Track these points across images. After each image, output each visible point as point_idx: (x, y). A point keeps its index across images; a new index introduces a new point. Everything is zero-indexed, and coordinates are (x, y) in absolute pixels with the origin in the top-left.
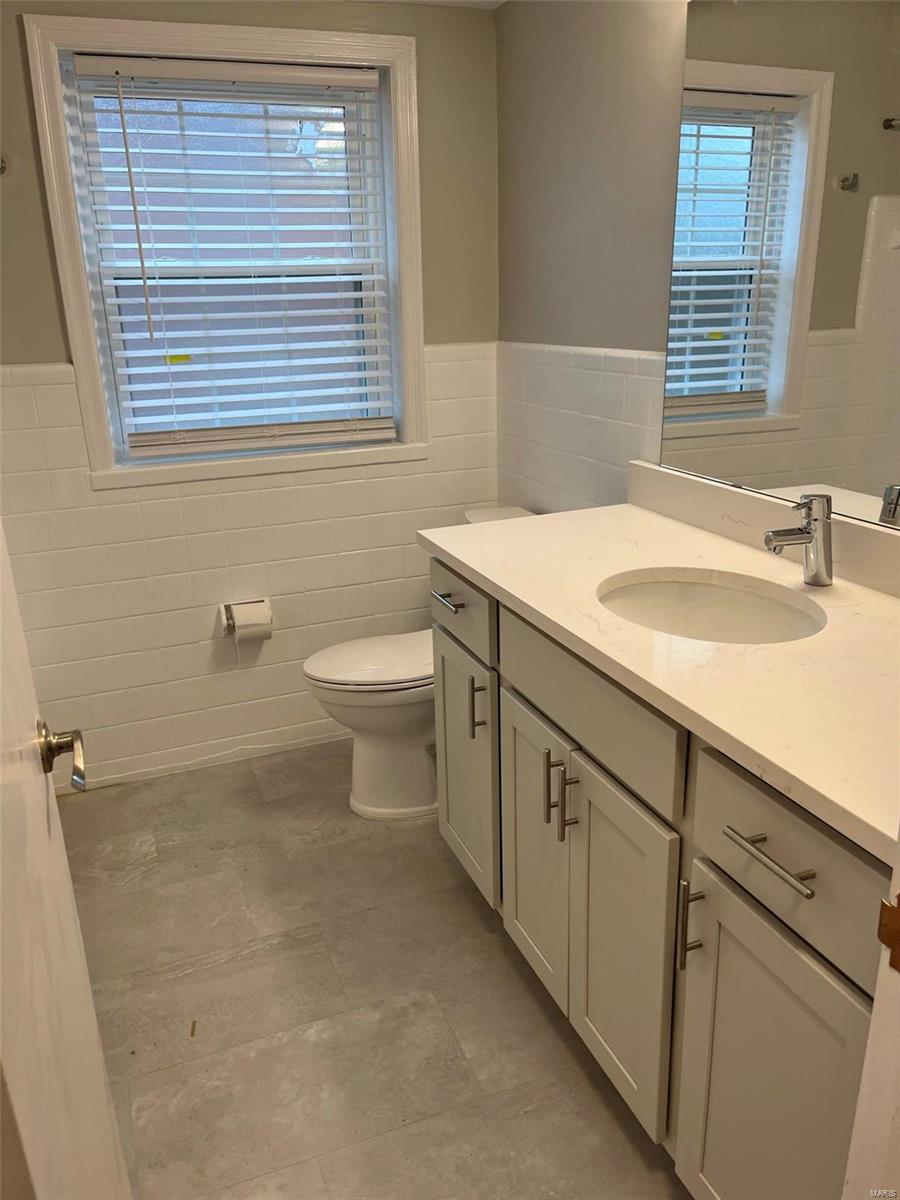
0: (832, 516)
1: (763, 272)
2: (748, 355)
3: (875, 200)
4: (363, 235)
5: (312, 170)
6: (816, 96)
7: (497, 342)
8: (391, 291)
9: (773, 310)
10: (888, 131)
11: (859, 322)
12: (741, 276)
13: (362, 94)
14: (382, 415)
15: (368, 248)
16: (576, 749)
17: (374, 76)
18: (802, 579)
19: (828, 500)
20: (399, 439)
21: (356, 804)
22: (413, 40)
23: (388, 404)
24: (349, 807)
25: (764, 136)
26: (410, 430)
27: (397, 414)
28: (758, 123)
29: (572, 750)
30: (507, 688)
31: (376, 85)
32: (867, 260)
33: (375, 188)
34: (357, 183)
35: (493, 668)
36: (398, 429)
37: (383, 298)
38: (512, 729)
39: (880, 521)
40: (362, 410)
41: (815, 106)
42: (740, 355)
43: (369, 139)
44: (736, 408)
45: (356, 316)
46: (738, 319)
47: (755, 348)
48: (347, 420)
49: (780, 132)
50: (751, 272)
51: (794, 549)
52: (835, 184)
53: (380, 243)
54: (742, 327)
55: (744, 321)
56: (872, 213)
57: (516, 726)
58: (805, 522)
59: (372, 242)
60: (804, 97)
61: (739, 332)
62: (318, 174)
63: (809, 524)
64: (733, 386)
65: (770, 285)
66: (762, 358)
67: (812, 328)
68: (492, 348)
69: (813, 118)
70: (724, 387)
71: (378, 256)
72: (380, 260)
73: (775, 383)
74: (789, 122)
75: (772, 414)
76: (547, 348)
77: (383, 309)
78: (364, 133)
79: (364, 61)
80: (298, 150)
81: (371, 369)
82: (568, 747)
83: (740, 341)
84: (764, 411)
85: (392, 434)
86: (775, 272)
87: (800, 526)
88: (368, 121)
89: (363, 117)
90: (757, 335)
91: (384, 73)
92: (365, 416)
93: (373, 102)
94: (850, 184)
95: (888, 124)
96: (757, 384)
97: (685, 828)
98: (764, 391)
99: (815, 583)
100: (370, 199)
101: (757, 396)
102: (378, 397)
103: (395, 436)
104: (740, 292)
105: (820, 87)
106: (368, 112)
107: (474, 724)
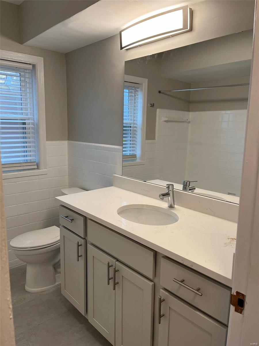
0: (174, 189)
1: (134, 125)
2: (131, 146)
3: (158, 110)
4: (26, 109)
5: (9, 89)
6: (144, 84)
7: (67, 141)
8: (35, 125)
9: (137, 135)
10: (160, 94)
11: (156, 138)
12: (128, 126)
13: (26, 70)
14: (32, 161)
15: (27, 113)
16: (117, 261)
17: (31, 66)
18: (167, 206)
19: (173, 185)
20: (38, 168)
21: (27, 288)
22: (42, 58)
23: (34, 158)
24: (25, 289)
25: (131, 92)
26: (42, 165)
27: (37, 161)
28: (130, 89)
29: (116, 261)
30: (90, 244)
31: (31, 69)
32: (157, 124)
33: (30, 96)
34: (24, 94)
35: (84, 238)
36: (38, 165)
37: (32, 127)
38: (92, 257)
39: (183, 190)
40: (25, 160)
41: (144, 86)
42: (129, 145)
43: (28, 83)
44: (130, 159)
45: (23, 132)
46: (128, 137)
47: (133, 144)
48: (21, 163)
49: (135, 92)
50: (130, 125)
51: (166, 198)
52: (149, 105)
53: (32, 112)
54: (129, 139)
55: (129, 137)
56: (157, 113)
57: (94, 255)
58: (167, 191)
59: (29, 111)
60: (141, 84)
61: (128, 140)
62: (11, 91)
63: (169, 191)
64: (128, 154)
65: (135, 129)
66: (135, 146)
67: (146, 139)
68: (66, 142)
69: (144, 90)
70: (126, 154)
71: (31, 115)
72: (32, 116)
73: (138, 152)
74: (138, 90)
75: (138, 160)
76: (84, 143)
77: (33, 130)
78: (26, 81)
79: (28, 62)
80: (5, 84)
81: (28, 148)
82: (114, 260)
83: (129, 142)
84: (136, 160)
85: (36, 167)
86: (136, 125)
87: (166, 192)
88: (27, 78)
89: (26, 77)
90: (133, 141)
91: (34, 66)
92: (26, 162)
93: (30, 73)
94: (152, 105)
95: (160, 92)
96: (134, 153)
97: (156, 280)
98: (136, 155)
99: (171, 207)
100: (28, 99)
101: (134, 156)
102: (30, 156)
103: (37, 167)
104: (128, 130)
105: (145, 82)
106: (28, 75)
107: (78, 256)
